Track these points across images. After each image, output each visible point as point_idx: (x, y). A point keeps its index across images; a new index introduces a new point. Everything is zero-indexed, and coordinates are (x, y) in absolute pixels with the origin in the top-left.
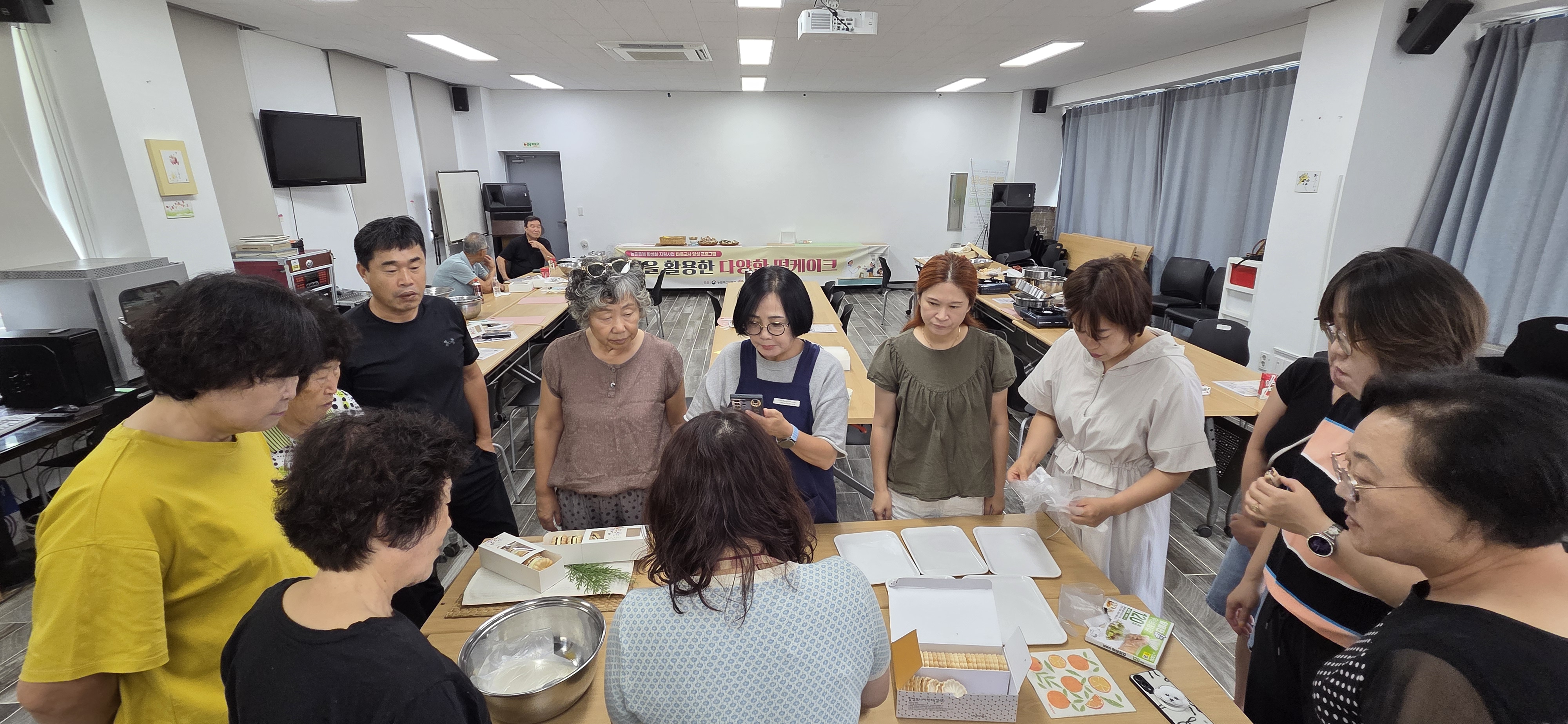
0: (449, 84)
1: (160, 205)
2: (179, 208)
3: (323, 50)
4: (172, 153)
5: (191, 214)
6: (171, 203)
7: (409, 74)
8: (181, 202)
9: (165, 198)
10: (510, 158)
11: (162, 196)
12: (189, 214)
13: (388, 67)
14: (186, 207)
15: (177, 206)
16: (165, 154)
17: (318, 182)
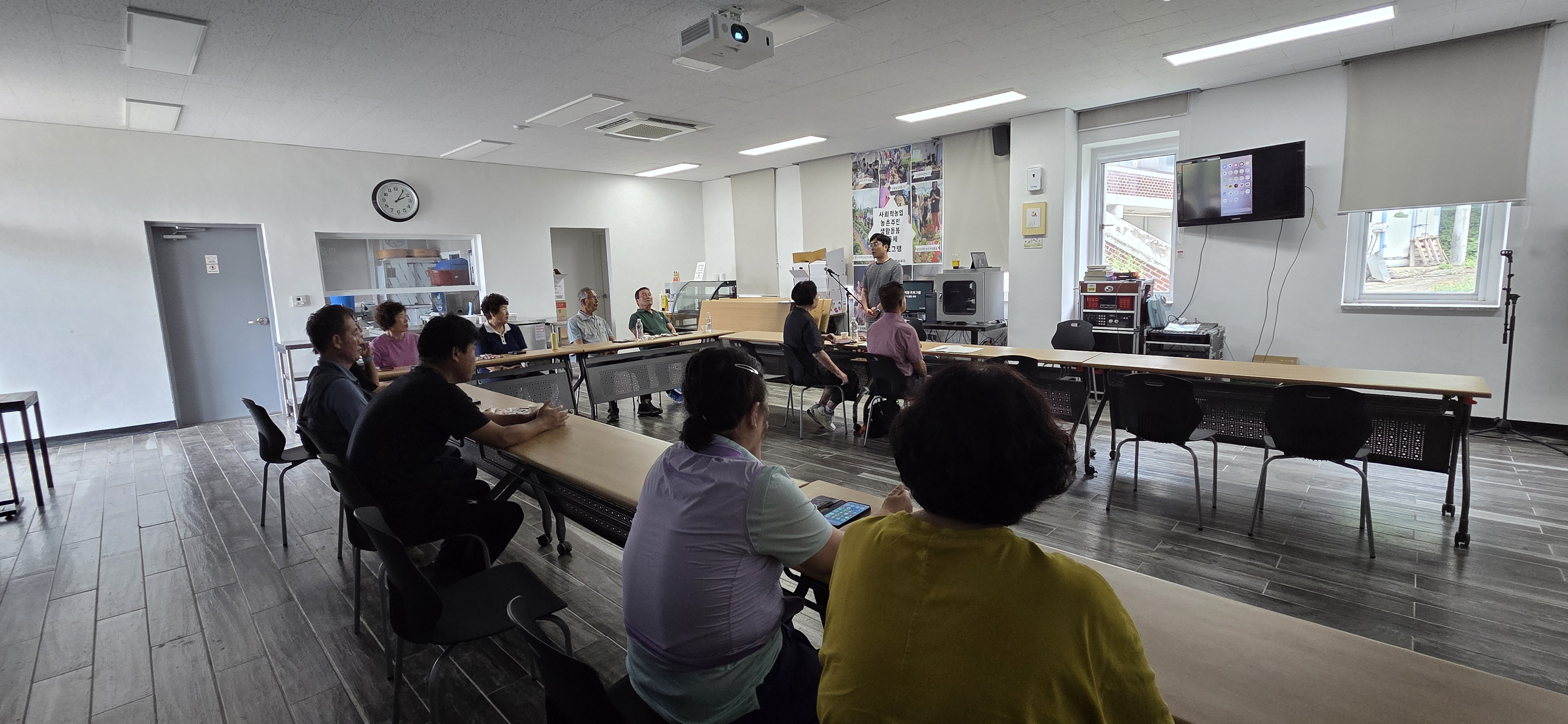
1: (1023, 241)
4: (1035, 210)
5: (1040, 247)
6: (1026, 239)
8: (1036, 239)
9: (1026, 237)
11: (1024, 236)
12: (1039, 246)
14: (1038, 242)
15: (1033, 242)
16: (1030, 211)
17: (1228, 220)
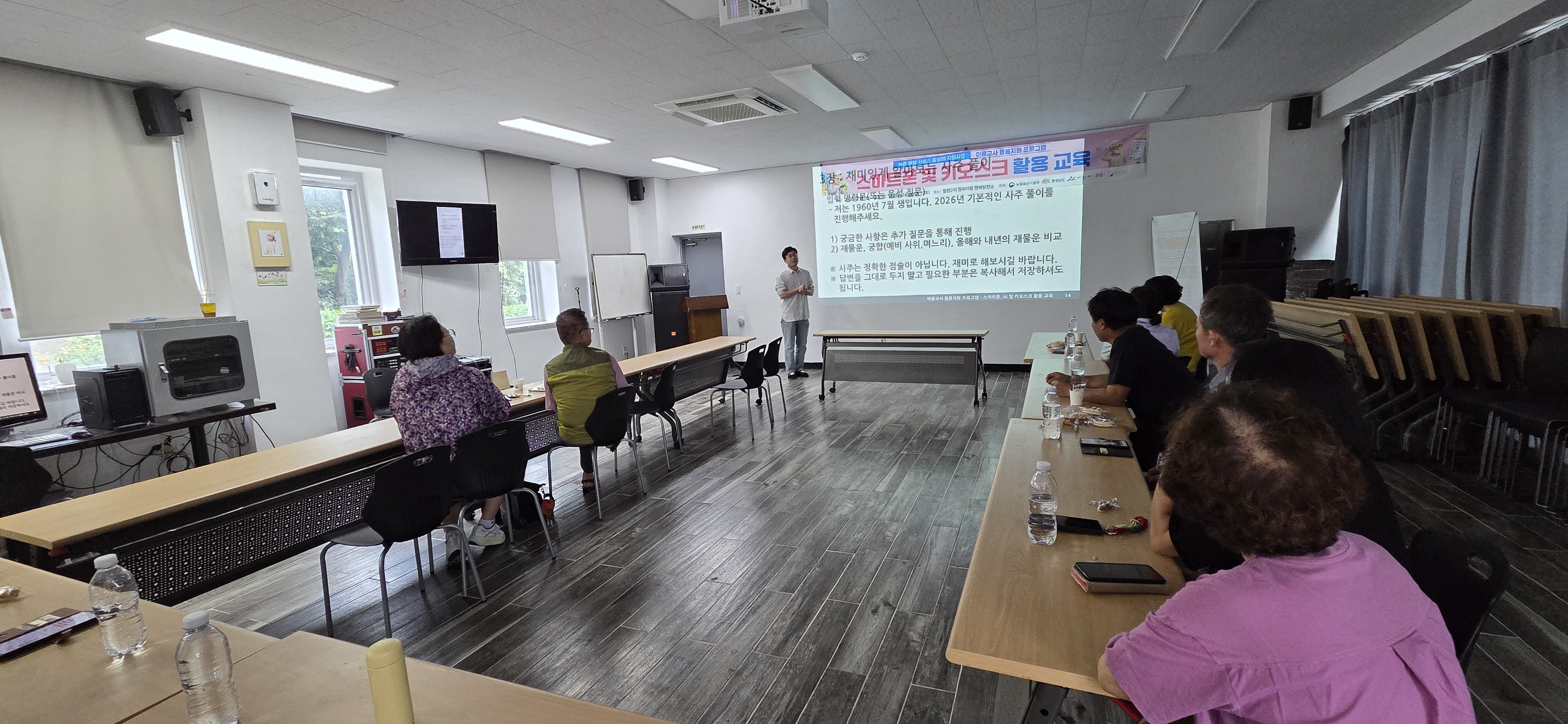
0: (625, 178)
1: (254, 275)
2: (272, 277)
3: (480, 151)
4: (271, 232)
5: (284, 283)
6: (260, 273)
7: (578, 170)
8: (275, 273)
9: (258, 269)
10: (684, 242)
11: (256, 268)
12: (282, 283)
13: (552, 164)
14: (280, 277)
15: (271, 276)
16: (263, 235)
17: (447, 261)
